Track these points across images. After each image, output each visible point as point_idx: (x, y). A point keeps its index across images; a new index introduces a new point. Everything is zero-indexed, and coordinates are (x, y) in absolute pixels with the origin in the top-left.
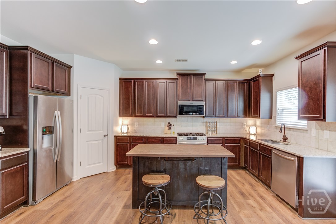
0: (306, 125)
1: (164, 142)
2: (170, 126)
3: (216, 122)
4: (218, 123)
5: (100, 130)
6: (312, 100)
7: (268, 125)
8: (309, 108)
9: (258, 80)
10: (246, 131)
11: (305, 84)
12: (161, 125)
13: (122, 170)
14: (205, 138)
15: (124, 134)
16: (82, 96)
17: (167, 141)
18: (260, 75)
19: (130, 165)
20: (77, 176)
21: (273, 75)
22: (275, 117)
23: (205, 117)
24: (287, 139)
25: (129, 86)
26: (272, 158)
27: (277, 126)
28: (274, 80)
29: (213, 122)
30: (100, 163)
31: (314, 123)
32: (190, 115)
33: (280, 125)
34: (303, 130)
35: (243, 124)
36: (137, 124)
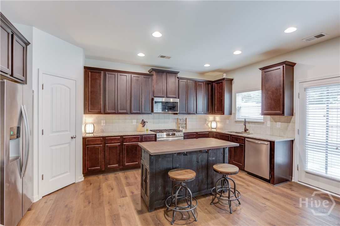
0: (263, 119)
1: (143, 140)
2: (144, 123)
3: (186, 118)
4: (187, 120)
5: (67, 131)
6: (274, 101)
7: (228, 120)
8: (272, 107)
9: (222, 82)
10: (208, 126)
11: (268, 88)
12: (132, 122)
13: (93, 178)
14: (182, 134)
15: (90, 135)
16: (44, 86)
17: (146, 138)
18: (224, 78)
19: (103, 169)
20: (38, 194)
21: (233, 79)
22: (235, 113)
23: (178, 114)
24: (248, 130)
25: (97, 77)
26: (245, 145)
27: (236, 120)
28: (234, 83)
29: (183, 119)
30: (67, 172)
31: (269, 117)
32: (165, 111)
33: (243, 120)
34: (260, 123)
35: (206, 120)
36: (105, 122)
